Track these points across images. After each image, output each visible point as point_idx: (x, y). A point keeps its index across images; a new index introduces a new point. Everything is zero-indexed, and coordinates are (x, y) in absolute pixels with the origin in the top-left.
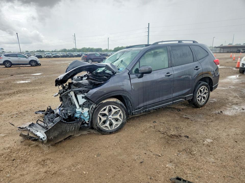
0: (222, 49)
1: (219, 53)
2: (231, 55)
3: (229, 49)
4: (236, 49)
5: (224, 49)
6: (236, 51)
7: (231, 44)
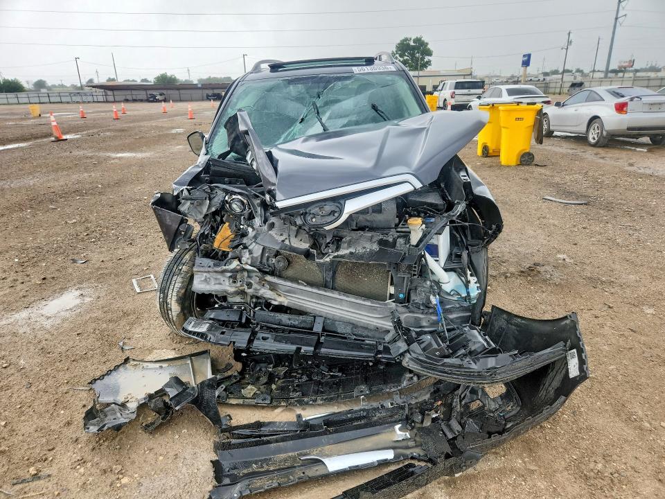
0: (109, 93)
1: (104, 102)
2: (164, 108)
3: (129, 92)
4: (144, 92)
5: (116, 93)
6: (145, 97)
7: (113, 80)
